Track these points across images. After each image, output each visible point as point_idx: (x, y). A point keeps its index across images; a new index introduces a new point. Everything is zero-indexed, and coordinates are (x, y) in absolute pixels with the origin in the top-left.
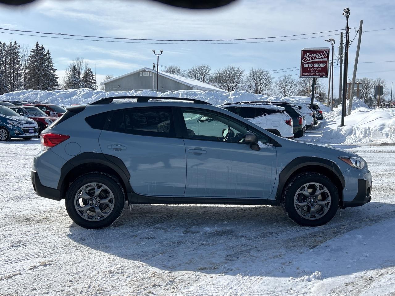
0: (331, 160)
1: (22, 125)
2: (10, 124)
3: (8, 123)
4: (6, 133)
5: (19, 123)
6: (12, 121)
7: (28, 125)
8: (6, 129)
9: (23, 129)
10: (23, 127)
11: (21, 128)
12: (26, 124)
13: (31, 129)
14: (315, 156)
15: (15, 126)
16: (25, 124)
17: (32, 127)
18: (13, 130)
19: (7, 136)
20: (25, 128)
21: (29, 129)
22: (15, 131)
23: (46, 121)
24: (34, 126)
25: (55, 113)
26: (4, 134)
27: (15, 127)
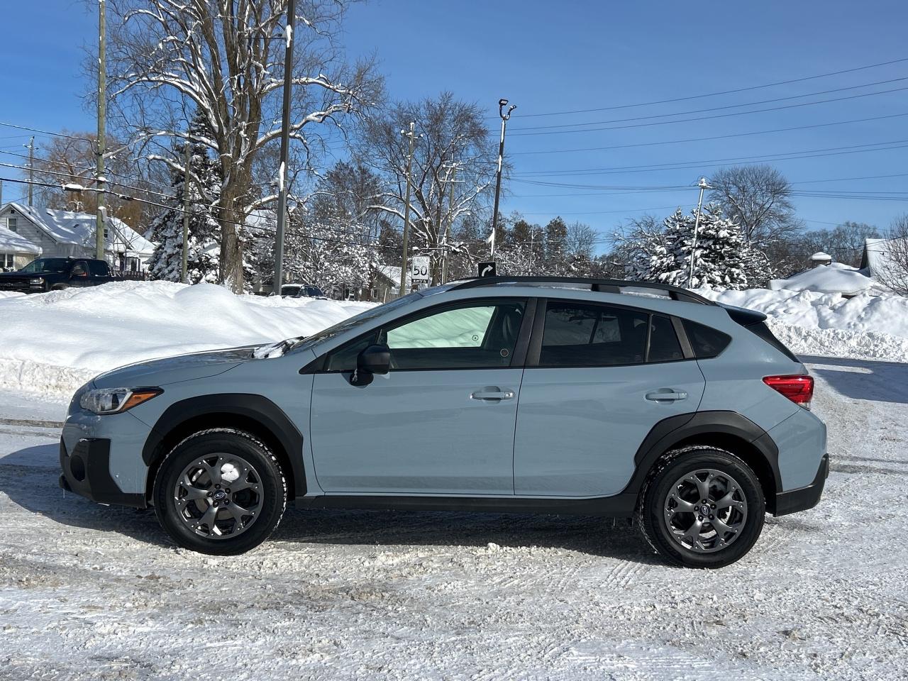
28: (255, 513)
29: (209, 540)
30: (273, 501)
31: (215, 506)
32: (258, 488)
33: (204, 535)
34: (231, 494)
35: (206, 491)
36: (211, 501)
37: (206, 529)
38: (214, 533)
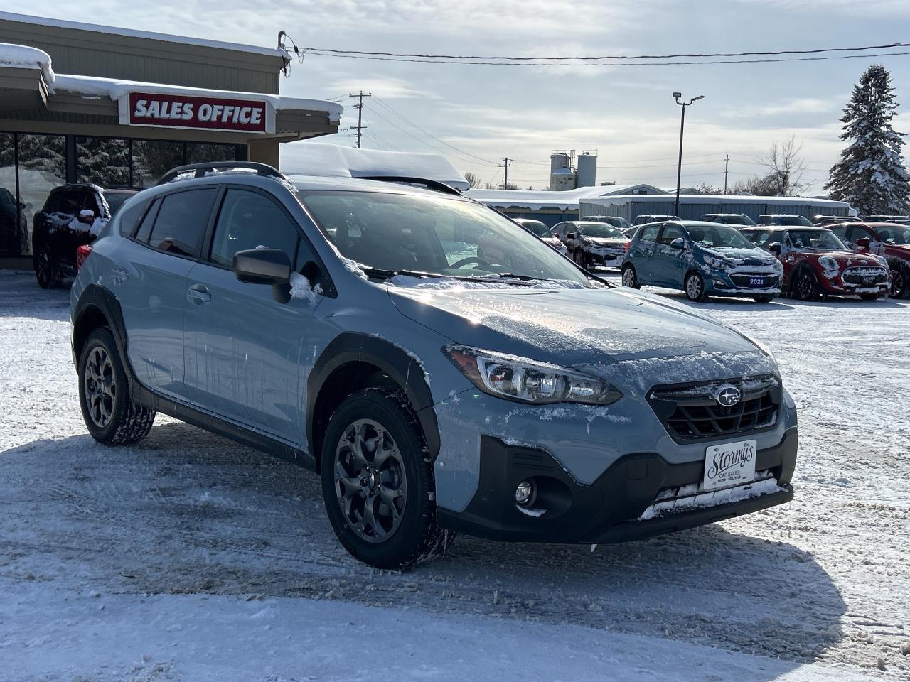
0: (411, 354)
1: (732, 267)
2: (708, 264)
3: (704, 263)
4: (698, 284)
5: (727, 263)
6: (713, 258)
7: (750, 268)
8: (699, 276)
9: (732, 277)
10: (734, 272)
11: (727, 273)
12: (744, 266)
13: (754, 278)
14: (377, 335)
15: (715, 268)
16: (742, 265)
17: (760, 274)
18: (710, 276)
19: (699, 291)
20: (737, 275)
21: (751, 278)
22: (714, 282)
23: (820, 262)
24: (767, 271)
25: (880, 245)
26: (696, 285)
27: (714, 272)
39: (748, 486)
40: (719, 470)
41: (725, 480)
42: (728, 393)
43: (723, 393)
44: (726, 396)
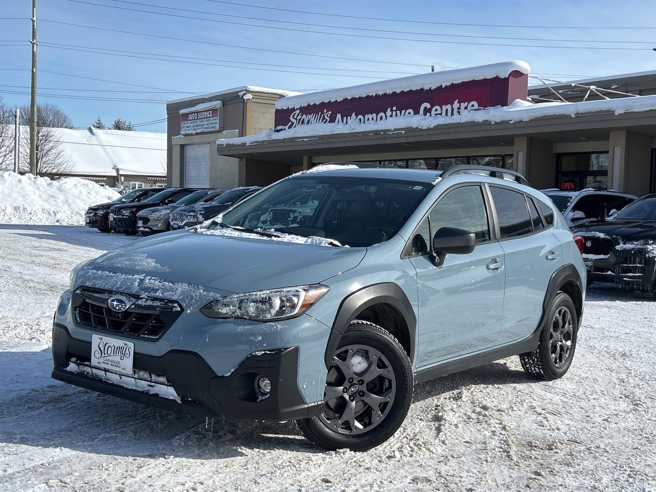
28: (390, 398)
29: (354, 436)
30: (406, 382)
31: (352, 401)
32: (389, 373)
33: (347, 432)
34: (365, 385)
35: (341, 388)
36: (346, 396)
37: (347, 426)
38: (356, 428)
39: (152, 384)
40: (103, 355)
41: (108, 364)
42: (117, 302)
43: (113, 301)
44: (115, 303)
